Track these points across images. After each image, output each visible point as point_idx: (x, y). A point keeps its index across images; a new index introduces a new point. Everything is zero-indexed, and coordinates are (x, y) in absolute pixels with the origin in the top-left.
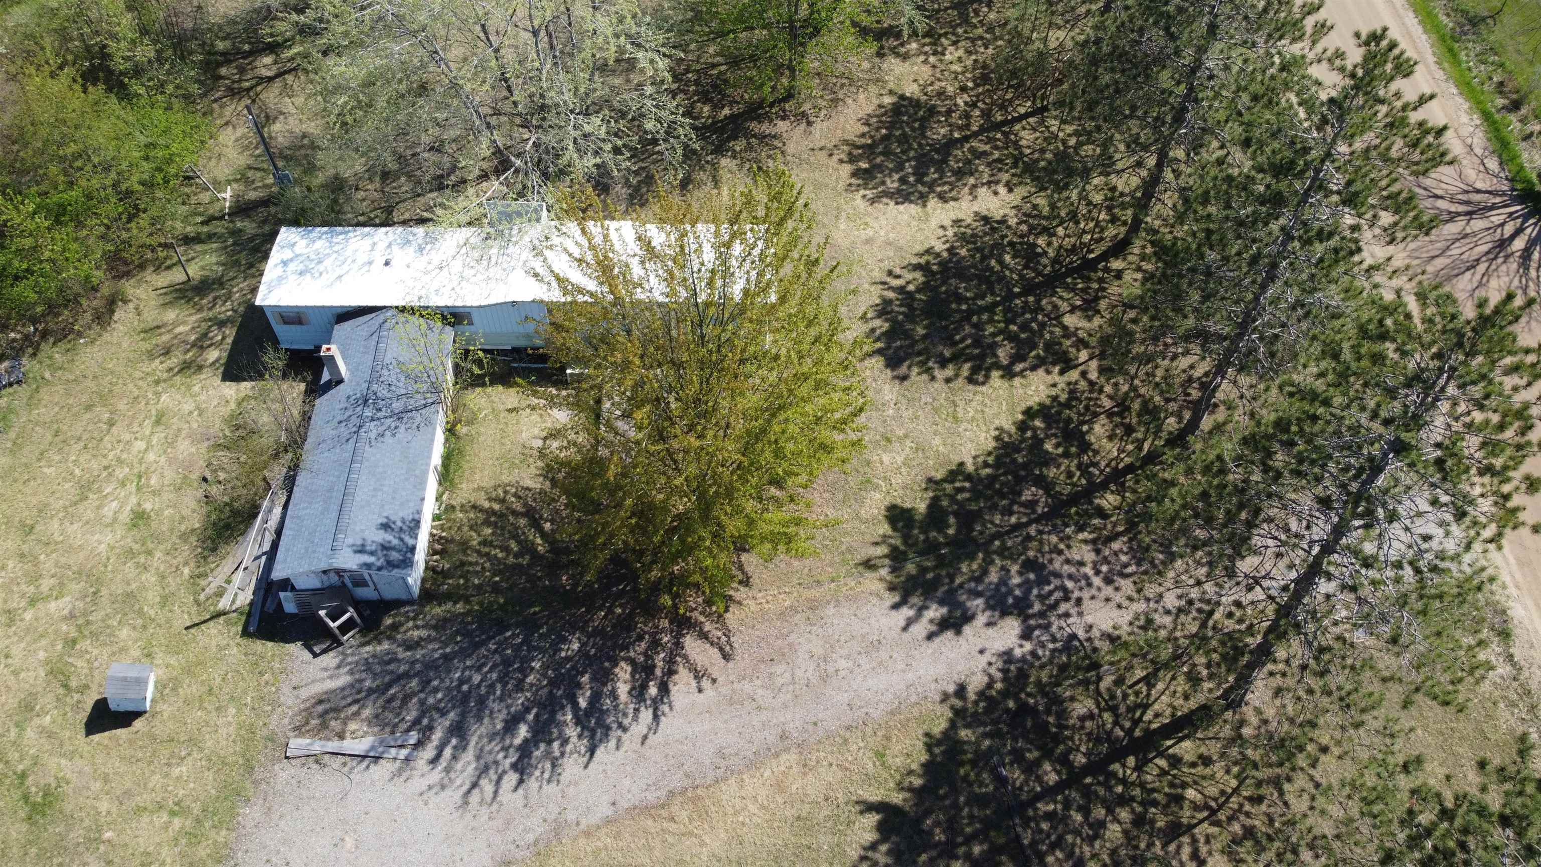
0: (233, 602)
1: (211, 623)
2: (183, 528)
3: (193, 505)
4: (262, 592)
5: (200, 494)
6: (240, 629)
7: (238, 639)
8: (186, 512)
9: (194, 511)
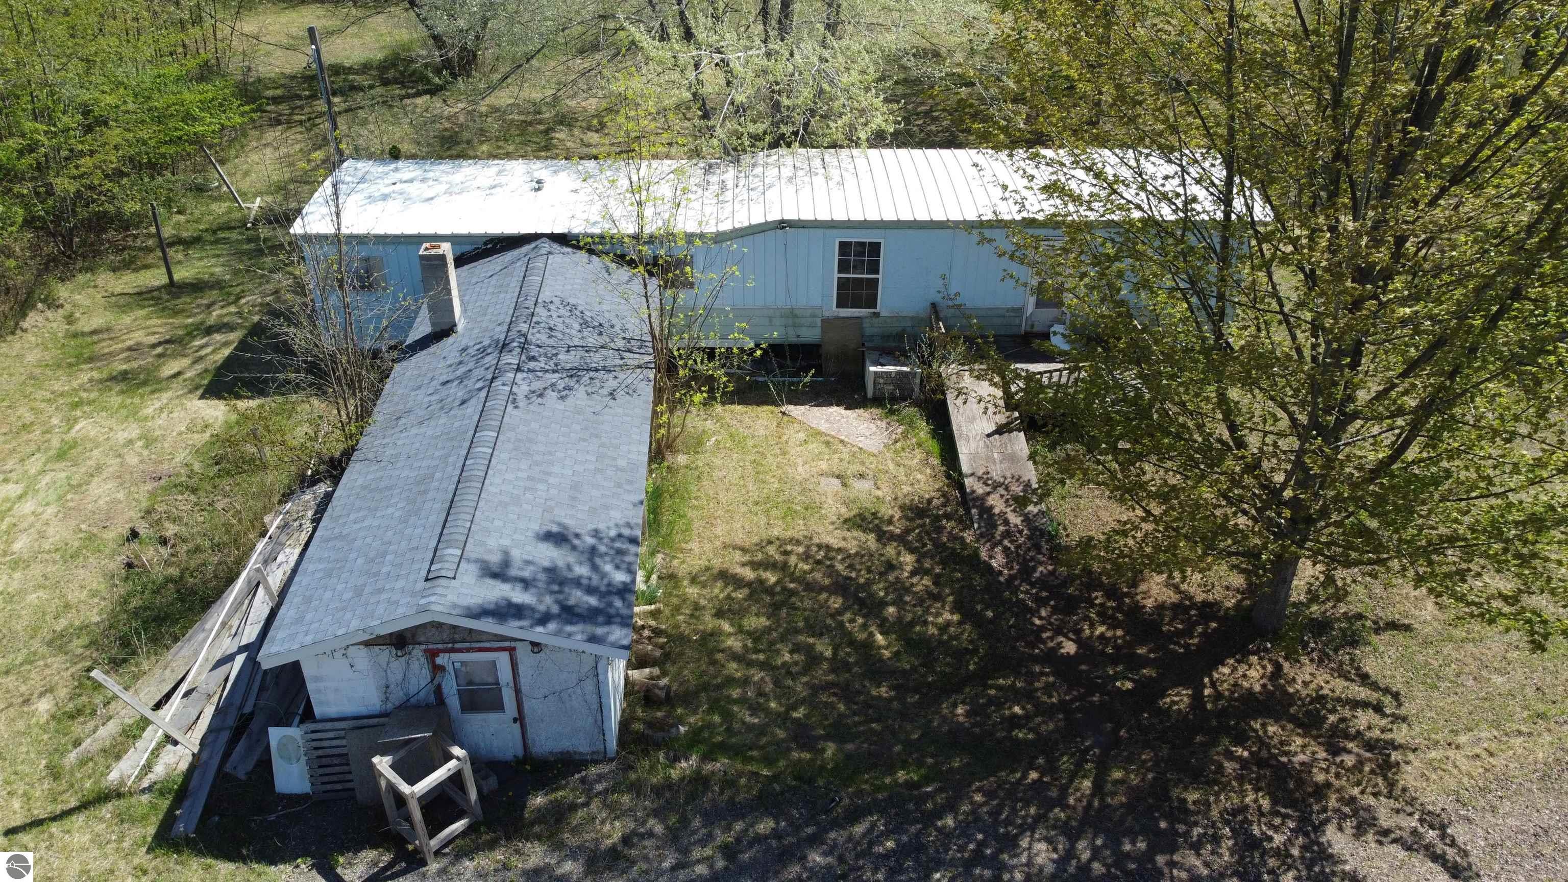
0: (148, 767)
1: (79, 819)
2: (62, 623)
3: (97, 583)
4: (225, 736)
5: (116, 564)
6: (151, 830)
7: (142, 857)
8: (74, 595)
9: (94, 594)
